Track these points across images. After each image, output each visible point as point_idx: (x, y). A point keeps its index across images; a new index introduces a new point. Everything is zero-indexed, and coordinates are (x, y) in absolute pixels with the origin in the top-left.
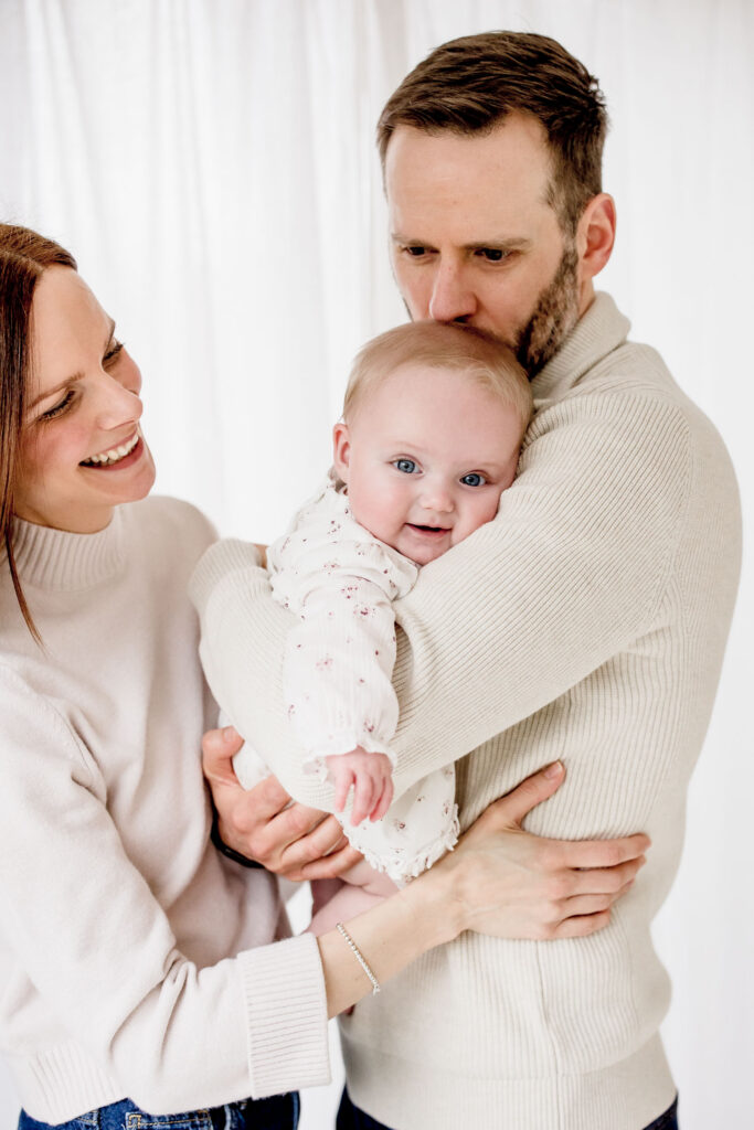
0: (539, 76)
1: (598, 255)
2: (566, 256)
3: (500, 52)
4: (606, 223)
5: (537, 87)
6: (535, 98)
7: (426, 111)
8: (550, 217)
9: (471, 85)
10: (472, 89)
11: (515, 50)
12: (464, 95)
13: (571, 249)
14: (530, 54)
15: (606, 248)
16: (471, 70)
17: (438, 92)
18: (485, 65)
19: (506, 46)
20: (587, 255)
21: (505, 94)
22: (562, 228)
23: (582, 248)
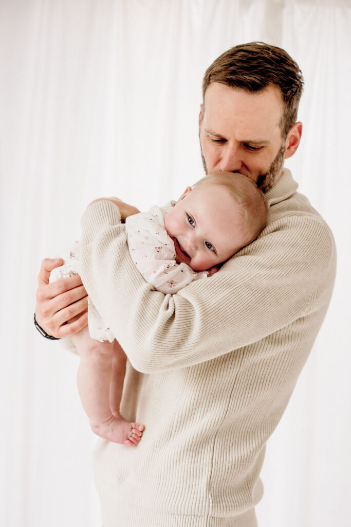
0: (283, 70)
1: (293, 148)
2: (282, 148)
3: (266, 56)
4: (298, 134)
5: (282, 75)
6: (281, 80)
7: (235, 80)
8: (278, 131)
9: (255, 71)
10: (256, 73)
11: (272, 56)
12: (253, 76)
13: (283, 146)
14: (277, 58)
15: (296, 146)
16: (254, 63)
17: (240, 72)
18: (261, 62)
19: (269, 53)
20: (289, 148)
21: (269, 77)
22: (282, 136)
23: (287, 144)
